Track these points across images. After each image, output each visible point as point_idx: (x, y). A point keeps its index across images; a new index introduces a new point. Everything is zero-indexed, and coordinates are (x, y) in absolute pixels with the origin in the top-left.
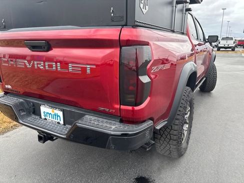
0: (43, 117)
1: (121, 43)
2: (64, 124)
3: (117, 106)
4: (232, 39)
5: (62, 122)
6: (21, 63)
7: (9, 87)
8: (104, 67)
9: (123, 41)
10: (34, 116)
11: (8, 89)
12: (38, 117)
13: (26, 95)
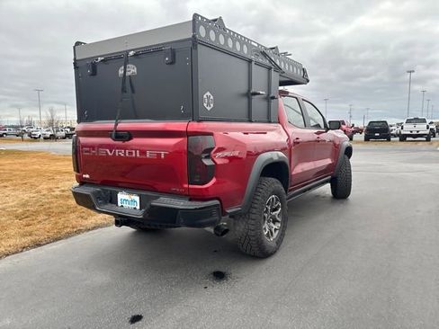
0: (120, 204)
1: (187, 134)
2: (141, 209)
3: (186, 186)
4: (424, 121)
5: (138, 207)
6: (102, 152)
7: (87, 176)
8: (175, 154)
9: (190, 132)
10: (110, 205)
11: (85, 178)
12: (114, 205)
13: (104, 183)
